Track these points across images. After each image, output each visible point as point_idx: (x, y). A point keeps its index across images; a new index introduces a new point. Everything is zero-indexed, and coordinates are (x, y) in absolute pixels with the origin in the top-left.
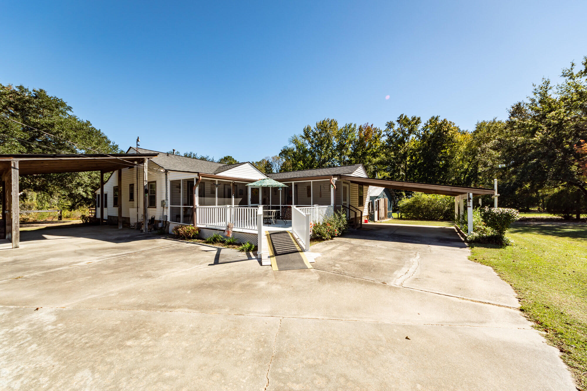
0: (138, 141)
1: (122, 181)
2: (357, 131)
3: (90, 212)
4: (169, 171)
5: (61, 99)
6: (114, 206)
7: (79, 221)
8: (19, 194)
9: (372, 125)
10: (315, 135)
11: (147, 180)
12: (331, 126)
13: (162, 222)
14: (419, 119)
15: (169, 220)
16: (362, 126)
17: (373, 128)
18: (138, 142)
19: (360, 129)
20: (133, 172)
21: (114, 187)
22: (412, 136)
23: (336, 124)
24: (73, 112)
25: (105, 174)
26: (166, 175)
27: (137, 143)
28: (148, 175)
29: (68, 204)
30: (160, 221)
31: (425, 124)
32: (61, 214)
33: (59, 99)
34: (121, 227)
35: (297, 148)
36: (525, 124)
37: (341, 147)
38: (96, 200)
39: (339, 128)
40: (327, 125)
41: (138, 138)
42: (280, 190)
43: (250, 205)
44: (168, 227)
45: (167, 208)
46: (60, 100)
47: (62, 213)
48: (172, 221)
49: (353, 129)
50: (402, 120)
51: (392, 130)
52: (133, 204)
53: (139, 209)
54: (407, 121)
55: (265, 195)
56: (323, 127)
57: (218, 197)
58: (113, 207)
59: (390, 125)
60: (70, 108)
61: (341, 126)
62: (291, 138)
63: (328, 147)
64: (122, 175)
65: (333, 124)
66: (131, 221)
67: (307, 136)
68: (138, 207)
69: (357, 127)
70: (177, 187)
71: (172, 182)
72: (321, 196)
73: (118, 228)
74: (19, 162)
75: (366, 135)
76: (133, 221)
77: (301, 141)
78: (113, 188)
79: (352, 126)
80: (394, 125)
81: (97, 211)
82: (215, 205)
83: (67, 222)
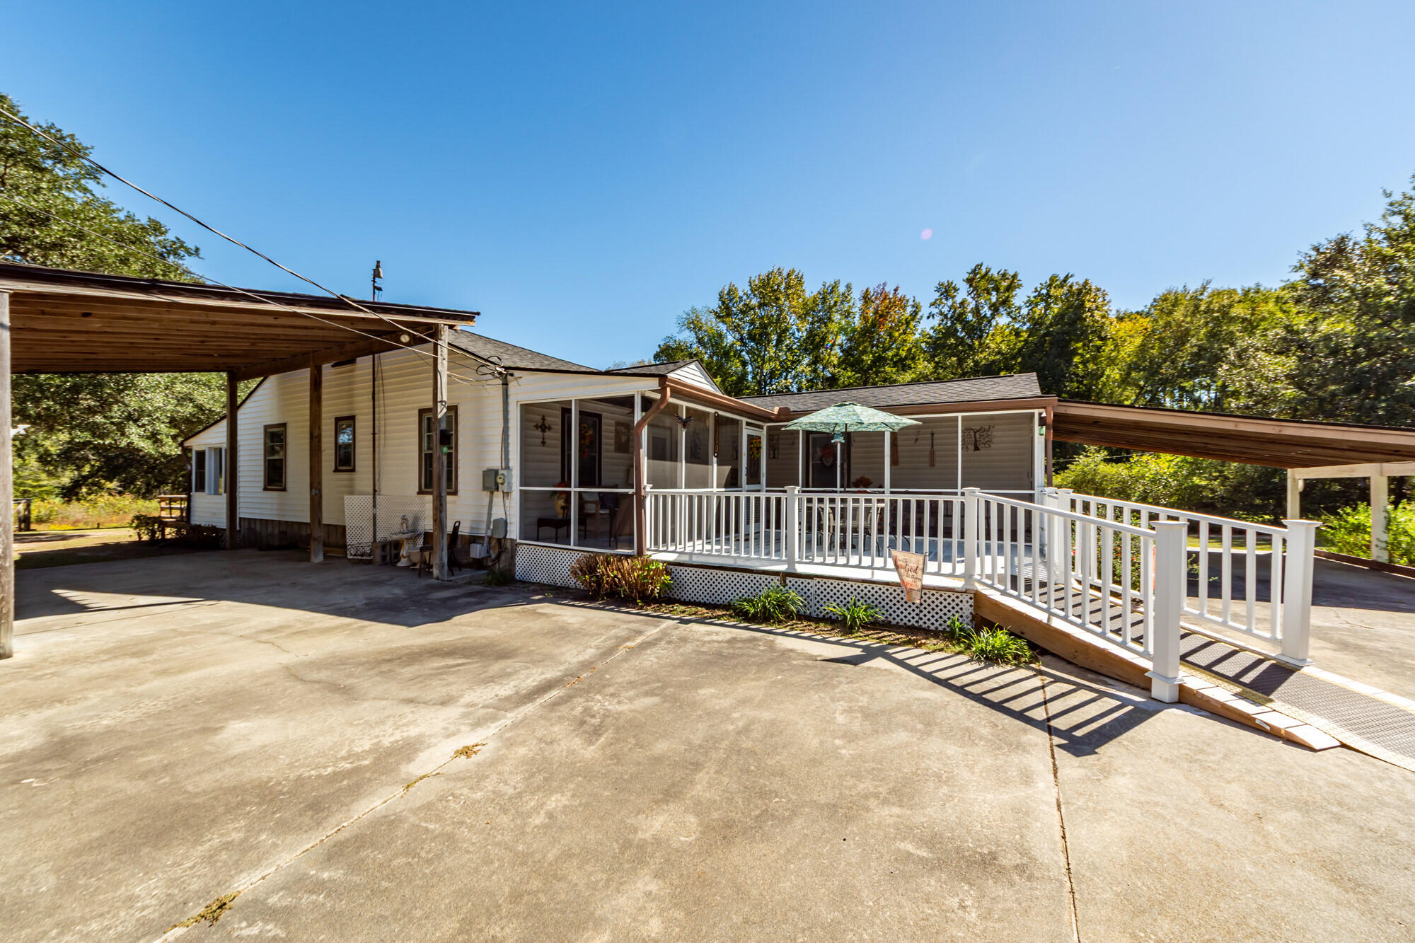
0: (376, 274)
1: (324, 403)
2: (857, 304)
3: (163, 505)
4: (517, 373)
5: (72, 136)
6: (265, 489)
7: (127, 535)
8: (13, 432)
9: (896, 290)
10: (747, 309)
11: (445, 399)
12: (788, 287)
13: (486, 540)
14: (1015, 276)
15: (514, 532)
16: (871, 291)
17: (899, 296)
18: (377, 279)
19: (866, 298)
20: (353, 377)
21: (266, 427)
22: (1003, 320)
23: (800, 282)
24: (104, 186)
25: (241, 385)
26: (505, 384)
27: (374, 282)
28: (449, 383)
29: (38, 481)
30: (474, 539)
31: (1036, 291)
32: (29, 512)
33: (65, 133)
34: (318, 558)
35: (700, 341)
36: (1369, 288)
37: (814, 343)
38: (189, 467)
39: (808, 294)
40: (779, 286)
41: (378, 266)
42: (836, 443)
43: (745, 486)
44: (513, 557)
45: (506, 494)
46: (68, 140)
47: (32, 507)
48: (525, 539)
49: (845, 297)
50: (978, 280)
51: (950, 302)
52: (351, 480)
53: (377, 497)
54: (991, 280)
55: (774, 457)
56: (768, 289)
57: (687, 462)
58: (261, 489)
59: (947, 291)
60: (96, 172)
61: (811, 289)
62: (685, 316)
63: (780, 341)
64: (324, 384)
65: (793, 282)
66: (351, 539)
67: (725, 312)
68: (375, 491)
69: (856, 295)
70: (537, 427)
71: (526, 409)
72: (932, 464)
73: (308, 560)
74: (11, 296)
75: (881, 316)
76: (359, 537)
77: (711, 323)
78: (262, 431)
79: (842, 289)
80: (956, 290)
81: (193, 504)
82: (706, 486)
83: (72, 537)
